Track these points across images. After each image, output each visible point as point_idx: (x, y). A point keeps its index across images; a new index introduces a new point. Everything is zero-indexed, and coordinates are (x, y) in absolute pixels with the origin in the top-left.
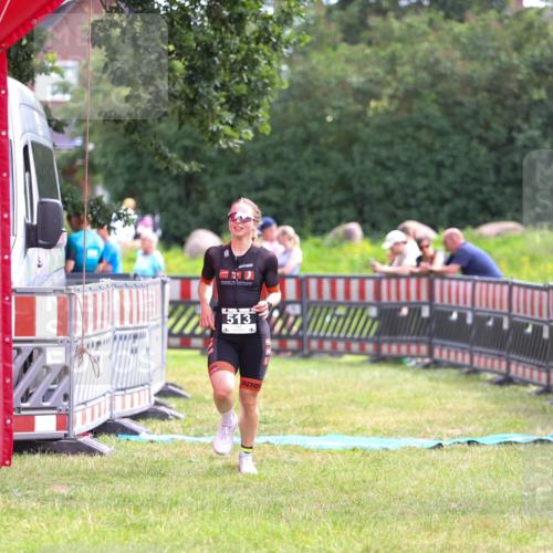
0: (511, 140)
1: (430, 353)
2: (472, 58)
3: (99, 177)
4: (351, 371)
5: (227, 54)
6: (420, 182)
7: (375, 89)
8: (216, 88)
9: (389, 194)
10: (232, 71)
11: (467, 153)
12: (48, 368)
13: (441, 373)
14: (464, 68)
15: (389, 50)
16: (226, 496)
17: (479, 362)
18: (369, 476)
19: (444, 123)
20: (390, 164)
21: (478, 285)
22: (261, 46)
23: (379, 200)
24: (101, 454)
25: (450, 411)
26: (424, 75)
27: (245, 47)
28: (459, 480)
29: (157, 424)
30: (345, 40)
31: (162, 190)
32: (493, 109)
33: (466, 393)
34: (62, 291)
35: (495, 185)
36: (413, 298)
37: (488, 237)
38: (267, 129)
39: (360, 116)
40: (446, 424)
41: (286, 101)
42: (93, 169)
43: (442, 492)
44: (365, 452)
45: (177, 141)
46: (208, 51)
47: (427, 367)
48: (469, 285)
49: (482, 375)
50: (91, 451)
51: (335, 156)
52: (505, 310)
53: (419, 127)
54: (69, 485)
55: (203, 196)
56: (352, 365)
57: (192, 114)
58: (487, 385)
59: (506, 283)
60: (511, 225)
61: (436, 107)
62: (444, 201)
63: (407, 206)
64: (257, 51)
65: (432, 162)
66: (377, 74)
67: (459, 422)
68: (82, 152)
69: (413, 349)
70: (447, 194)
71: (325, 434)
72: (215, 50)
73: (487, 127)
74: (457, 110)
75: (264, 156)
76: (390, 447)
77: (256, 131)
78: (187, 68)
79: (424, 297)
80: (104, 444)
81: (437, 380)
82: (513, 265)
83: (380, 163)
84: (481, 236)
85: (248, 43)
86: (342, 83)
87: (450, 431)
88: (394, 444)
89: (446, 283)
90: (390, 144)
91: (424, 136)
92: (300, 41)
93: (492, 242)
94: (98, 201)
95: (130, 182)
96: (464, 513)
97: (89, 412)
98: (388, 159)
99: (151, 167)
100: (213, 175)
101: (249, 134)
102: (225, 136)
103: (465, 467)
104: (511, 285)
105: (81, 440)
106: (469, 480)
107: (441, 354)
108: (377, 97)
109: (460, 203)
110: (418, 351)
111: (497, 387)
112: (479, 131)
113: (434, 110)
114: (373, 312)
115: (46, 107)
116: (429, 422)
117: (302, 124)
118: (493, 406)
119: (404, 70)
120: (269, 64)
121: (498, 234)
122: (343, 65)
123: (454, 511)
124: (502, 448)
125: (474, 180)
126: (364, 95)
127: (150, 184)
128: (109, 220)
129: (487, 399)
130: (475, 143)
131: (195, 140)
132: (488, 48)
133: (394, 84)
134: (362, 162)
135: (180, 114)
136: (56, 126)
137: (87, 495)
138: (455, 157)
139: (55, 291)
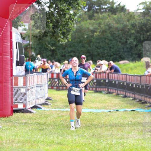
0: (126, 42)
1: (108, 90)
2: (118, 23)
3: (33, 50)
4: (90, 94)
5: (62, 22)
6: (106, 51)
7: (96, 30)
8: (59, 30)
9: (99, 54)
10: (63, 26)
11: (117, 45)
12: (21, 93)
13: (110, 95)
14: (116, 25)
15: (99, 21)
16: (62, 123)
17: (119, 92)
18: (94, 118)
19: (111, 38)
20: (99, 47)
21: (119, 75)
22: (70, 21)
23: (96, 56)
24: (33, 113)
25: (113, 104)
26: (107, 27)
27: (66, 21)
28: (114, 119)
29: (46, 106)
30: (89, 19)
31: (47, 53)
32: (122, 35)
33: (116, 99)
34: (24, 76)
35: (123, 52)
36: (104, 78)
37: (121, 64)
38: (70, 40)
39: (92, 36)
40: (112, 106)
41: (75, 33)
42: (32, 48)
43: (110, 122)
44: (93, 113)
45: (51, 42)
46: (58, 22)
47: (107, 93)
48: (117, 75)
49: (120, 95)
50: (31, 112)
51: (86, 45)
52: (125, 80)
53: (106, 39)
54: (26, 120)
55: (56, 54)
56: (90, 93)
57: (54, 36)
58: (121, 98)
59: (125, 74)
60: (126, 61)
61: (109, 34)
62: (111, 56)
63: (103, 57)
64: (69, 22)
65: (108, 47)
66: (96, 27)
67: (114, 106)
68: (29, 44)
69: (104, 89)
70: (112, 54)
71: (84, 108)
72: (59, 22)
73: (121, 39)
74: (114, 35)
75: (70, 45)
76: (99, 112)
77: (68, 40)
78: (53, 25)
79: (107, 78)
80: (34, 111)
81: (109, 96)
82: (127, 70)
83: (97, 47)
84: (120, 64)
85: (67, 20)
86: (88, 29)
87: (113, 108)
88: (100, 111)
89: (112, 74)
90: (99, 43)
91: (107, 41)
92: (78, 20)
93: (122, 65)
94: (33, 55)
95: (40, 51)
96: (115, 127)
97: (30, 103)
98: (99, 46)
99: (45, 48)
100: (59, 50)
101: (66, 41)
102: (61, 41)
103: (116, 116)
104: (126, 75)
105: (29, 110)
106: (117, 119)
107: (110, 90)
108: (96, 32)
109: (115, 56)
110: (105, 90)
111: (123, 98)
112: (119, 40)
113: (109, 35)
114: (95, 81)
115: (21, 34)
116: (108, 106)
117: (79, 38)
118: (122, 102)
119: (102, 26)
120: (71, 25)
121: (124, 63)
122: (89, 25)
123: (113, 126)
124: (124, 112)
125: (118, 51)
126: (93, 31)
127: (45, 52)
128: (35, 60)
129: (121, 101)
130: (118, 43)
131: (55, 41)
132: (121, 21)
133: (100, 29)
134: (93, 47)
135: (51, 36)
136: (23, 38)
137: (30, 122)
138: (114, 46)
139: (23, 76)
